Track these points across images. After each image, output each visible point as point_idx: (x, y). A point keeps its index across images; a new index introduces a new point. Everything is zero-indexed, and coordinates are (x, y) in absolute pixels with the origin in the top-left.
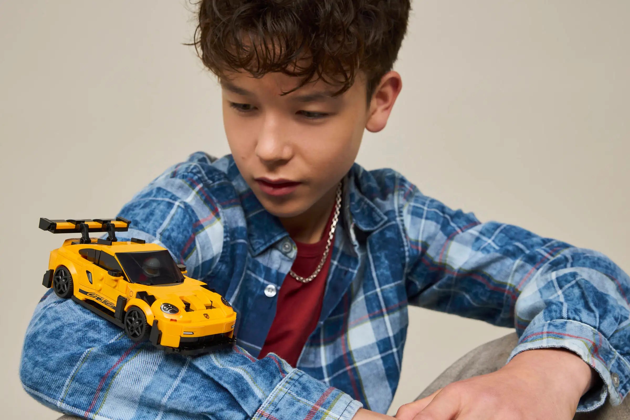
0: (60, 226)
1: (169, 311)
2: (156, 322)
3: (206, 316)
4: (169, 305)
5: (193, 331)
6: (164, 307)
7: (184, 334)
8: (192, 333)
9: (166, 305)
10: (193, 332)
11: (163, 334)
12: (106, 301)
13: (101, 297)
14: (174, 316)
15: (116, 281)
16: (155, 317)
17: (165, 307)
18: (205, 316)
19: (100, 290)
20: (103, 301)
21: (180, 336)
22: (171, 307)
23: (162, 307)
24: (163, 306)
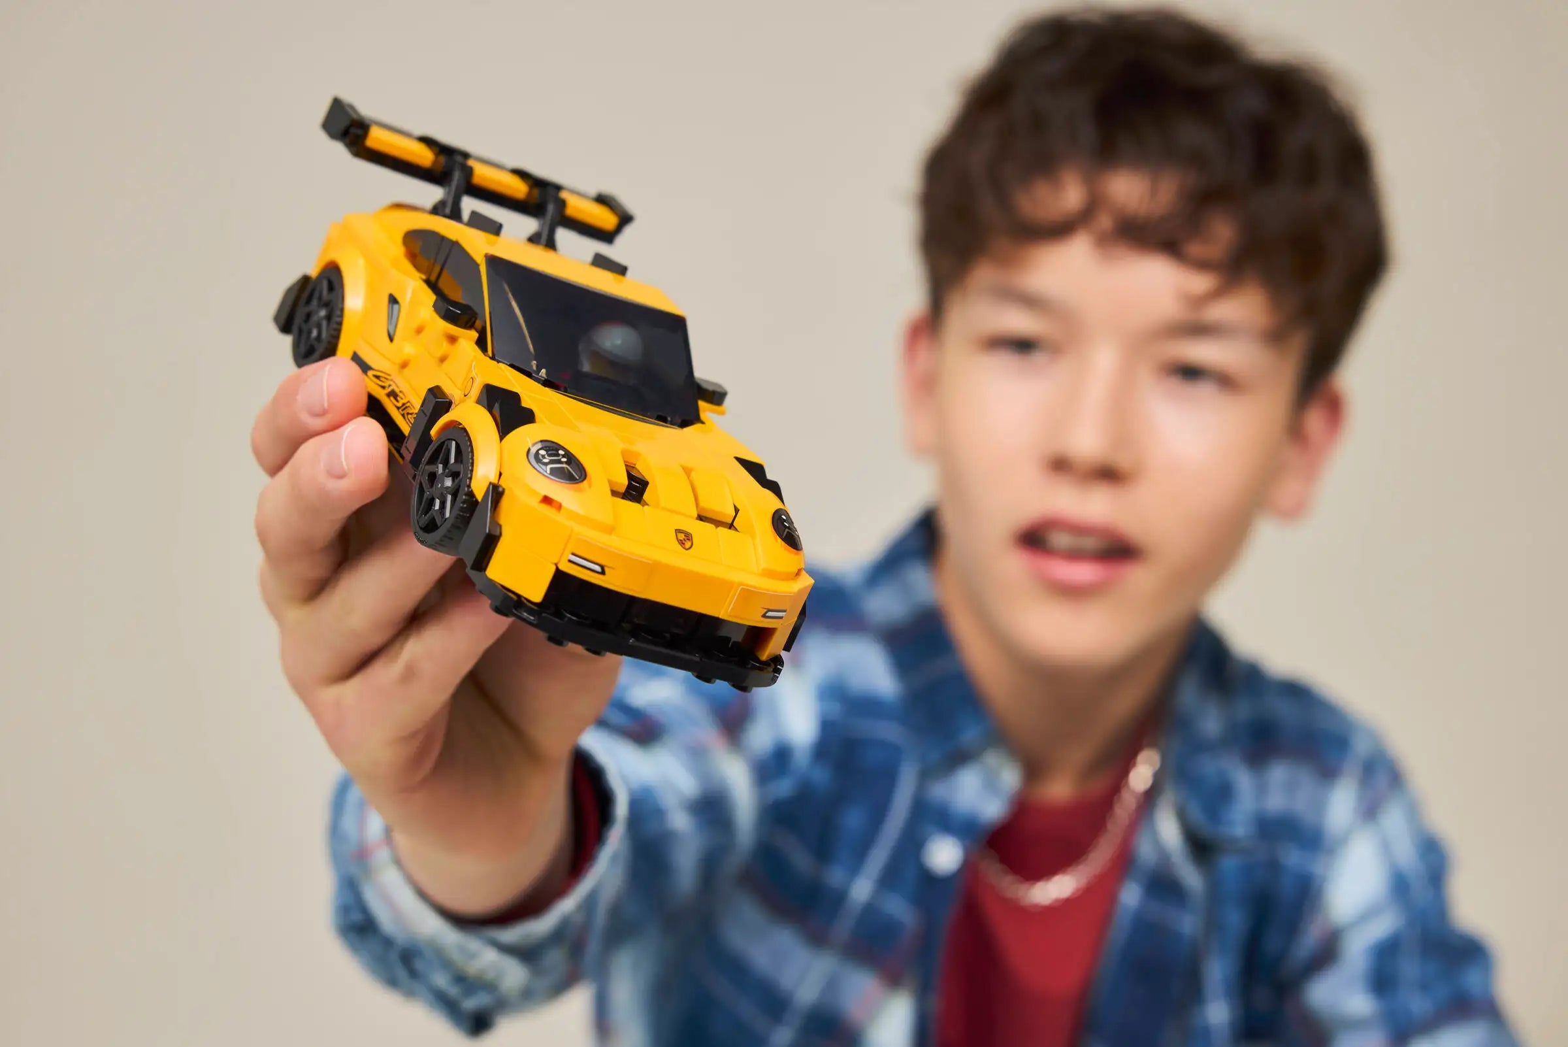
0: (377, 138)
1: (551, 469)
2: (496, 493)
3: (685, 539)
4: (561, 452)
5: (603, 563)
6: (540, 449)
7: (570, 561)
8: (598, 568)
9: (552, 448)
10: (602, 567)
11: (502, 539)
12: (408, 404)
13: (400, 392)
14: (559, 491)
15: (453, 339)
16: (500, 474)
17: (542, 452)
18: (681, 537)
19: (404, 365)
20: (399, 405)
21: (556, 565)
22: (564, 460)
23: (533, 450)
24: (539, 446)
